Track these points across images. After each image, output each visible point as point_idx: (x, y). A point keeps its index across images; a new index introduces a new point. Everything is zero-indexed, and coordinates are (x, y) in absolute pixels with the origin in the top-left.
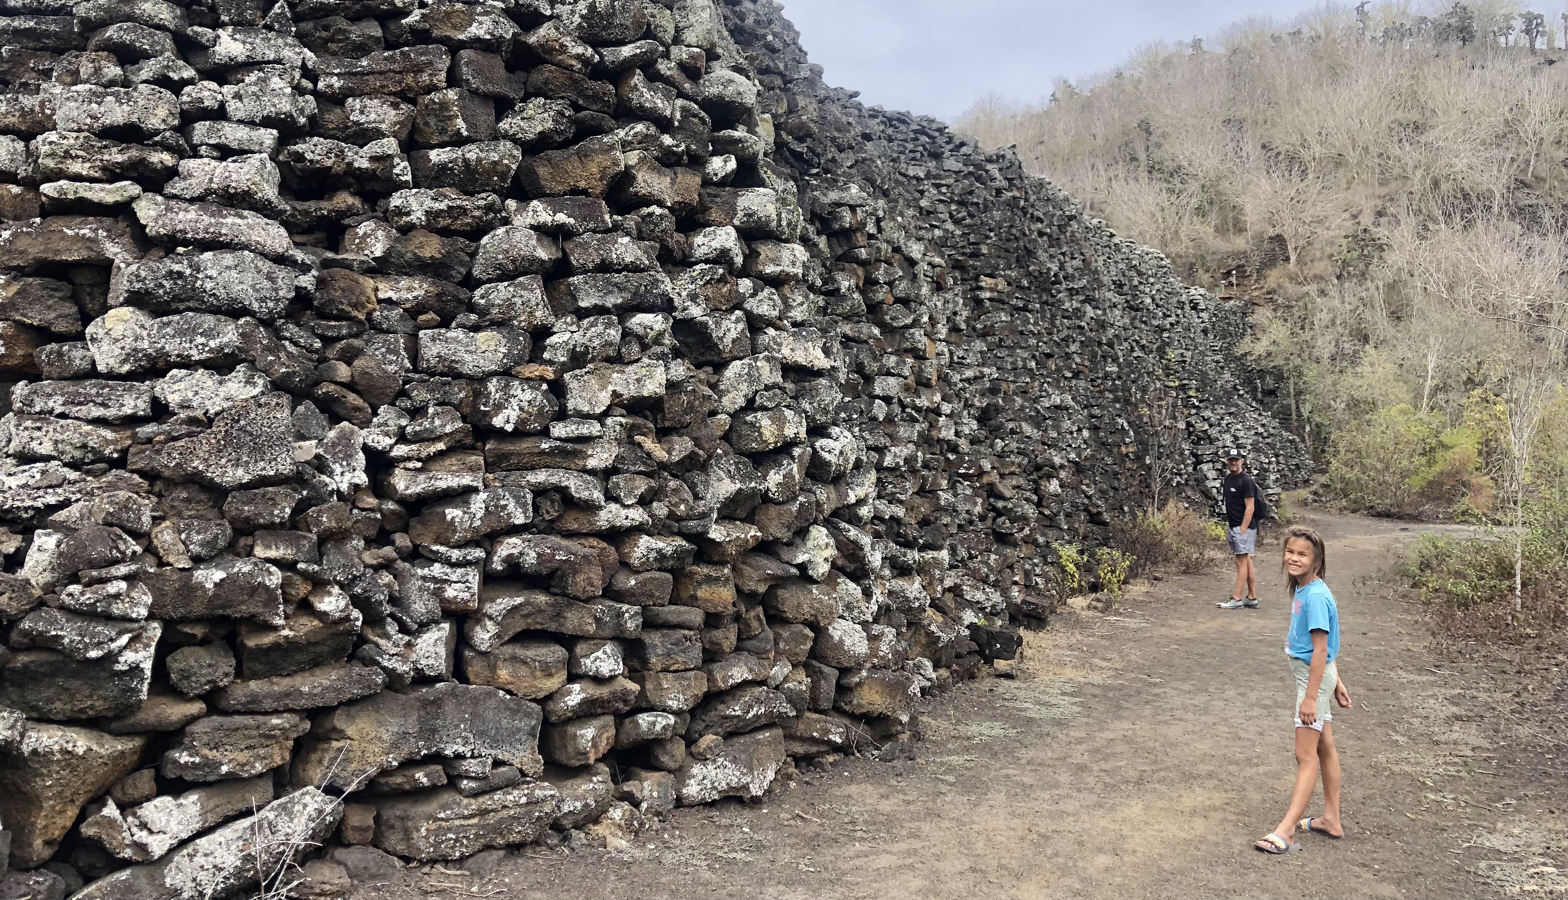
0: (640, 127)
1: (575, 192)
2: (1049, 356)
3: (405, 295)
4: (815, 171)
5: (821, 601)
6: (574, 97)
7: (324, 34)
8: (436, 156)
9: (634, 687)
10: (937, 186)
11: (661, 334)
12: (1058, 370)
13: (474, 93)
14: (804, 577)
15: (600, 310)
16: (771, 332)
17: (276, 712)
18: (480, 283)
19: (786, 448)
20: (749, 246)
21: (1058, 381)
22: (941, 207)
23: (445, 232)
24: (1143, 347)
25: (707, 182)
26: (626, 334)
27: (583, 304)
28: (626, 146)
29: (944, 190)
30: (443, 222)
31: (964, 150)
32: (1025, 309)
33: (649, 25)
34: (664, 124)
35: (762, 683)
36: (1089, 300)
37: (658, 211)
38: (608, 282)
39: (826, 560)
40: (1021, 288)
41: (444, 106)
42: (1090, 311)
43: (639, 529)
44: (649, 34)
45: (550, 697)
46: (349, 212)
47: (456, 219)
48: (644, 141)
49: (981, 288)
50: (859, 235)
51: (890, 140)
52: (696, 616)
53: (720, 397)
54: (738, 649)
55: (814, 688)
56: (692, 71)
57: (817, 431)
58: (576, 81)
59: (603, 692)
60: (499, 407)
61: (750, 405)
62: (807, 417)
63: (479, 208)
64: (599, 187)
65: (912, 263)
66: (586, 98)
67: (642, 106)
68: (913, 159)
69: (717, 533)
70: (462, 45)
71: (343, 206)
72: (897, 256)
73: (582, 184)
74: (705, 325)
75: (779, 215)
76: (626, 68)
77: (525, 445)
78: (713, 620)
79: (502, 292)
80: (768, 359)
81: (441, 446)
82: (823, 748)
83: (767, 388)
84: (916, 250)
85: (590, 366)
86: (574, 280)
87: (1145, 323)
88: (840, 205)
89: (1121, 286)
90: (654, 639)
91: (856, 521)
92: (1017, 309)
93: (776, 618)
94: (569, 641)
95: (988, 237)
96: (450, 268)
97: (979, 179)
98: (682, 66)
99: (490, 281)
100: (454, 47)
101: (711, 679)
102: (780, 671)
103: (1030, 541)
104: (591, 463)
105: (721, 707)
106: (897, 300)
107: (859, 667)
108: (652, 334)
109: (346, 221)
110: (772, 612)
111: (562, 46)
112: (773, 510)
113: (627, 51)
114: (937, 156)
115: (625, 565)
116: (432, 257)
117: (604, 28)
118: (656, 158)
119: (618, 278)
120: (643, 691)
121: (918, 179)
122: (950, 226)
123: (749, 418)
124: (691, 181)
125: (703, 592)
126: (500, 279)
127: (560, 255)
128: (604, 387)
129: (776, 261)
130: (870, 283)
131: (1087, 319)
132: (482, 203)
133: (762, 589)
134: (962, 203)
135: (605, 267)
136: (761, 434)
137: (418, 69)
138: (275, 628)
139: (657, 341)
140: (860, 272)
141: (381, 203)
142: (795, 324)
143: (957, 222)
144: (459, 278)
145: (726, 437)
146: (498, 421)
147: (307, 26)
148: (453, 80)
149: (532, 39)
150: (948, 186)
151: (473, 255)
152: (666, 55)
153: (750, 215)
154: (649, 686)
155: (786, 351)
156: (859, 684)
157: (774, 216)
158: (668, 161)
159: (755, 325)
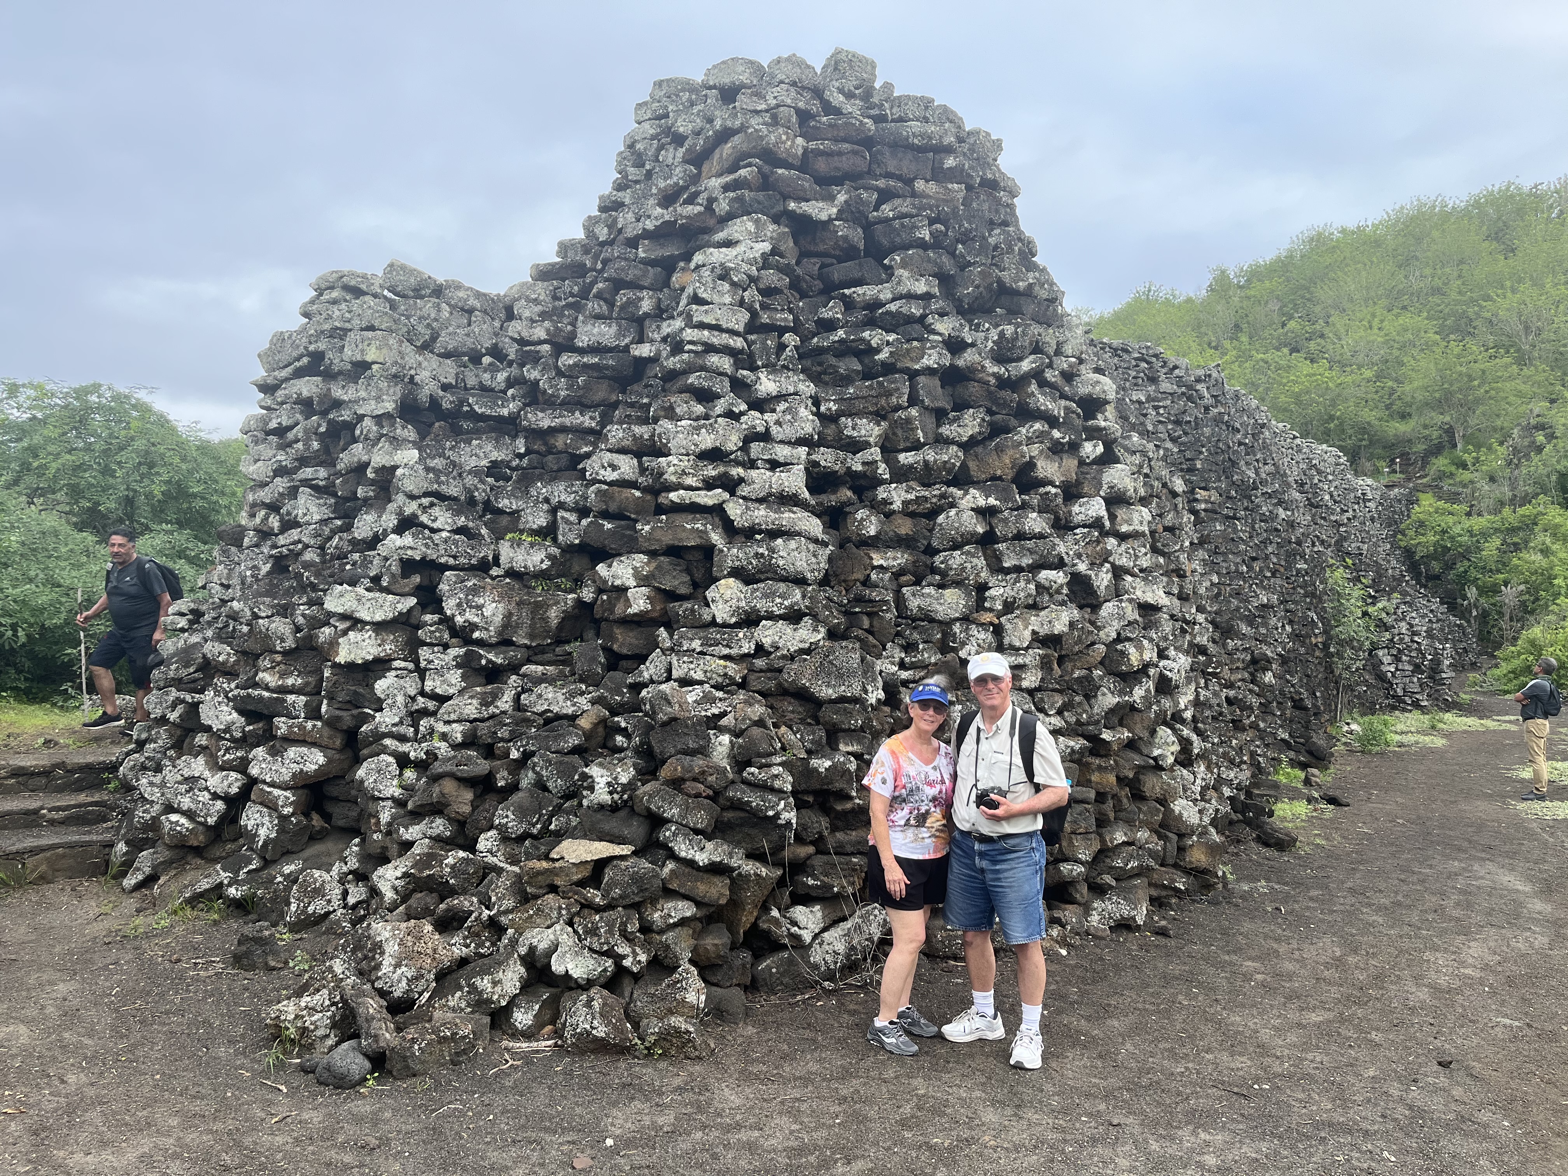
0: (1037, 426)
1: (994, 478)
2: (1254, 559)
3: (892, 563)
5: (1169, 784)
6: (989, 405)
7: (819, 369)
8: (906, 458)
10: (1156, 408)
11: (1061, 585)
12: (1261, 570)
13: (926, 408)
14: (1158, 766)
15: (1018, 569)
16: (1129, 578)
18: (937, 552)
19: (1145, 667)
20: (1112, 512)
21: (1262, 582)
22: (1161, 427)
23: (912, 515)
24: (1322, 542)
25: (1082, 464)
26: (1039, 586)
27: (1006, 565)
28: (1030, 441)
29: (1161, 411)
30: (912, 508)
31: (1177, 371)
32: (1235, 518)
33: (1038, 342)
34: (1052, 421)
35: (1133, 843)
36: (1280, 503)
37: (1053, 490)
38: (1023, 548)
39: (1171, 753)
40: (1229, 498)
41: (908, 420)
42: (1282, 514)
44: (1038, 349)
46: (849, 503)
47: (920, 505)
48: (1041, 436)
49: (1196, 500)
51: (1116, 369)
52: (1092, 795)
53: (1099, 631)
54: (1117, 818)
55: (1164, 849)
56: (1069, 377)
58: (990, 393)
60: (963, 644)
61: (1121, 637)
62: (1156, 644)
63: (934, 496)
64: (1010, 474)
66: (998, 405)
67: (1037, 409)
68: (1136, 385)
69: (1106, 735)
70: (917, 373)
71: (844, 498)
73: (999, 473)
74: (1089, 578)
75: (1134, 486)
76: (1025, 379)
78: (1099, 797)
79: (957, 559)
80: (1130, 601)
82: (1172, 893)
83: (1130, 623)
84: (1178, 484)
85: (1018, 611)
86: (1001, 546)
87: (1324, 519)
89: (1302, 485)
91: (1183, 721)
92: (1227, 517)
93: (1138, 796)
95: (1200, 453)
96: (917, 541)
97: (1190, 399)
98: (1063, 373)
99: (945, 550)
100: (913, 375)
101: (1102, 840)
102: (1142, 834)
104: (1026, 685)
105: (1111, 860)
106: (1166, 529)
107: (1193, 833)
108: (1055, 586)
109: (847, 509)
110: (1136, 791)
111: (983, 367)
112: (1137, 717)
113: (1024, 365)
114: (1154, 380)
116: (906, 534)
117: (1010, 349)
118: (1050, 449)
119: (1030, 544)
120: (1060, 847)
121: (1139, 402)
122: (1169, 445)
123: (1119, 647)
124: (1071, 463)
125: (1095, 777)
126: (955, 548)
127: (989, 528)
128: (1026, 627)
129: (1129, 522)
131: (1280, 520)
132: (936, 492)
133: (1131, 775)
134: (1177, 423)
135: (1020, 536)
136: (1128, 659)
137: (889, 394)
138: (850, 799)
139: (1058, 592)
141: (869, 494)
142: (1142, 571)
143: (1174, 440)
144: (924, 548)
145: (1103, 662)
147: (808, 363)
148: (913, 400)
149: (960, 363)
150: (1165, 407)
151: (931, 531)
152: (1051, 366)
153: (1112, 487)
154: (1064, 843)
155: (1139, 593)
156: (1191, 846)
157: (1125, 485)
158: (1056, 450)
159: (1118, 572)
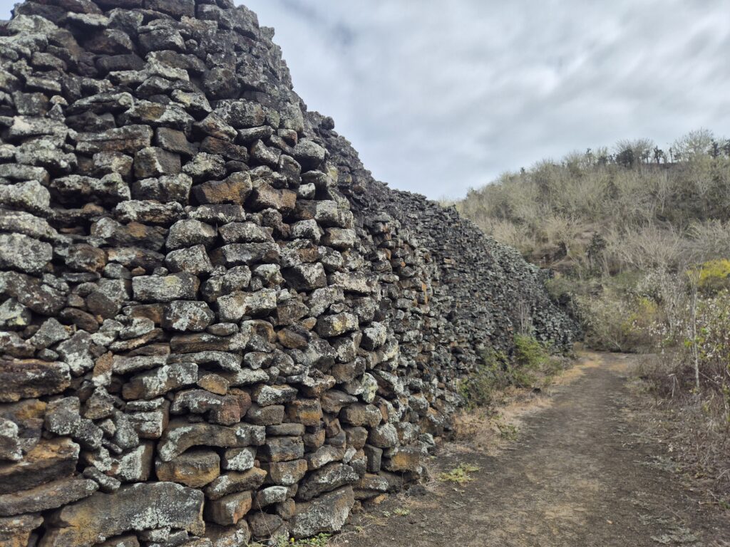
0: (261, 168)
1: (226, 202)
2: (475, 291)
3: (125, 258)
4: (366, 209)
5: (371, 414)
6: (225, 153)
7: (83, 122)
8: (145, 183)
9: (263, 473)
10: (424, 222)
11: (274, 275)
12: (480, 297)
13: (166, 150)
14: (361, 400)
15: (240, 263)
16: (338, 273)
17: (17, 515)
18: (170, 250)
19: (348, 333)
20: (325, 231)
22: (426, 230)
23: (149, 224)
24: (512, 287)
25: (299, 197)
26: (254, 275)
27: (229, 260)
28: (253, 178)
29: (426, 223)
30: (148, 218)
31: (434, 207)
32: (464, 272)
33: (266, 118)
34: (275, 167)
35: (340, 461)
36: (490, 268)
37: (272, 211)
38: (243, 248)
39: (373, 391)
40: (461, 263)
41: (148, 156)
42: (490, 273)
43: (261, 382)
44: (266, 123)
45: (209, 485)
46: (93, 214)
47: (155, 216)
48: (264, 175)
49: (444, 264)
50: (387, 235)
51: (402, 203)
52: (299, 428)
53: (310, 308)
54: (326, 443)
55: (369, 461)
56: (290, 141)
57: (364, 324)
58: (225, 145)
59: (244, 478)
60: (178, 318)
61: (328, 312)
62: (359, 317)
63: (168, 210)
64: (239, 199)
65: (413, 248)
66: (231, 154)
67: (261, 157)
68: (412, 211)
69: (309, 382)
70: (159, 125)
71: (89, 211)
72: (406, 245)
73: (230, 198)
74: (300, 270)
75: (340, 215)
76: (253, 138)
77: (193, 338)
78: (310, 429)
80: (336, 288)
81: (142, 341)
82: (376, 494)
83: (336, 302)
84: (414, 242)
85: (233, 293)
86: (227, 247)
87: (512, 277)
88: (378, 222)
89: (502, 263)
90: (274, 444)
91: (389, 369)
92: (460, 272)
93: (346, 424)
94: (221, 451)
95: (446, 242)
96: (152, 243)
97: (441, 219)
98: (284, 138)
99: (175, 249)
100: (155, 126)
101: (310, 463)
102: (350, 454)
103: (473, 371)
104: (233, 346)
105: (317, 478)
106: (407, 265)
107: (393, 446)
108: (268, 275)
109: (91, 219)
110: (344, 421)
111: (216, 126)
112: (342, 367)
113: (252, 131)
114: (422, 210)
115: (254, 402)
116: (141, 237)
117: (241, 119)
118: (270, 184)
119: (248, 245)
120: (268, 476)
121: (415, 219)
122: (430, 238)
123: (326, 319)
124: (291, 196)
125: (302, 415)
126: (180, 247)
127: (217, 234)
128: (241, 304)
129: (338, 237)
130: (394, 257)
131: (489, 276)
132: (170, 207)
133: (337, 410)
134: (434, 229)
135: (242, 240)
136: (333, 327)
137: (133, 137)
138: (16, 462)
139: (271, 279)
140: (389, 252)
141: (113, 209)
142: (351, 270)
143: (433, 236)
144: (158, 248)
145: (314, 329)
146: (176, 326)
147: (73, 118)
148: (154, 143)
149: (200, 124)
150: (428, 222)
151: (166, 236)
152: (276, 134)
153: (324, 214)
154: (272, 471)
155: (346, 283)
156: (394, 456)
157: (336, 214)
158: (277, 186)
159: (329, 270)
